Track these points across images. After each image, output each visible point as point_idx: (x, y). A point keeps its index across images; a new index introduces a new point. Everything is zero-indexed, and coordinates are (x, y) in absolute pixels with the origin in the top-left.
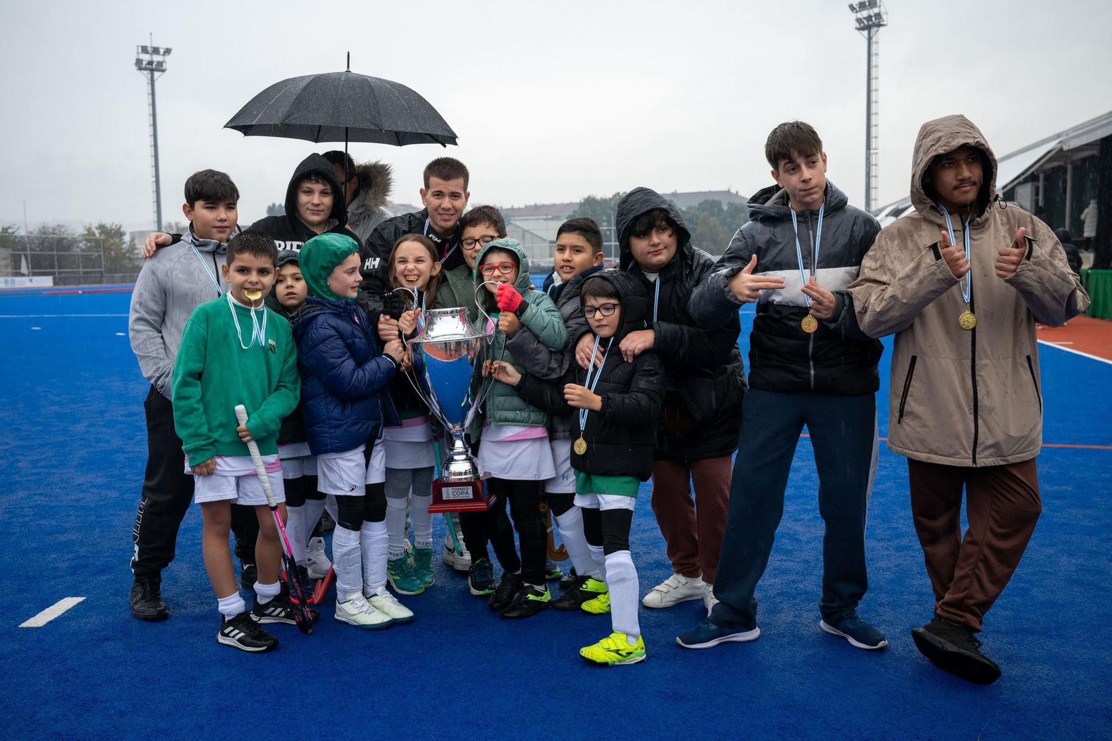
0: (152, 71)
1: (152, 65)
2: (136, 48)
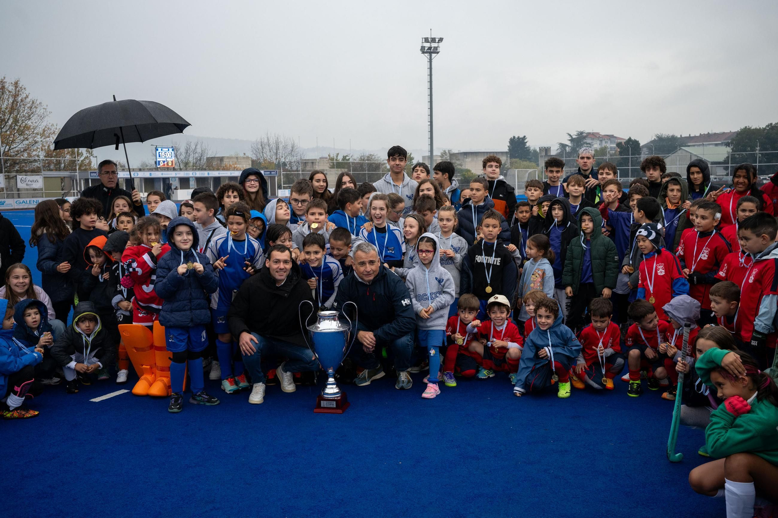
0: (431, 53)
1: (431, 50)
2: (422, 39)
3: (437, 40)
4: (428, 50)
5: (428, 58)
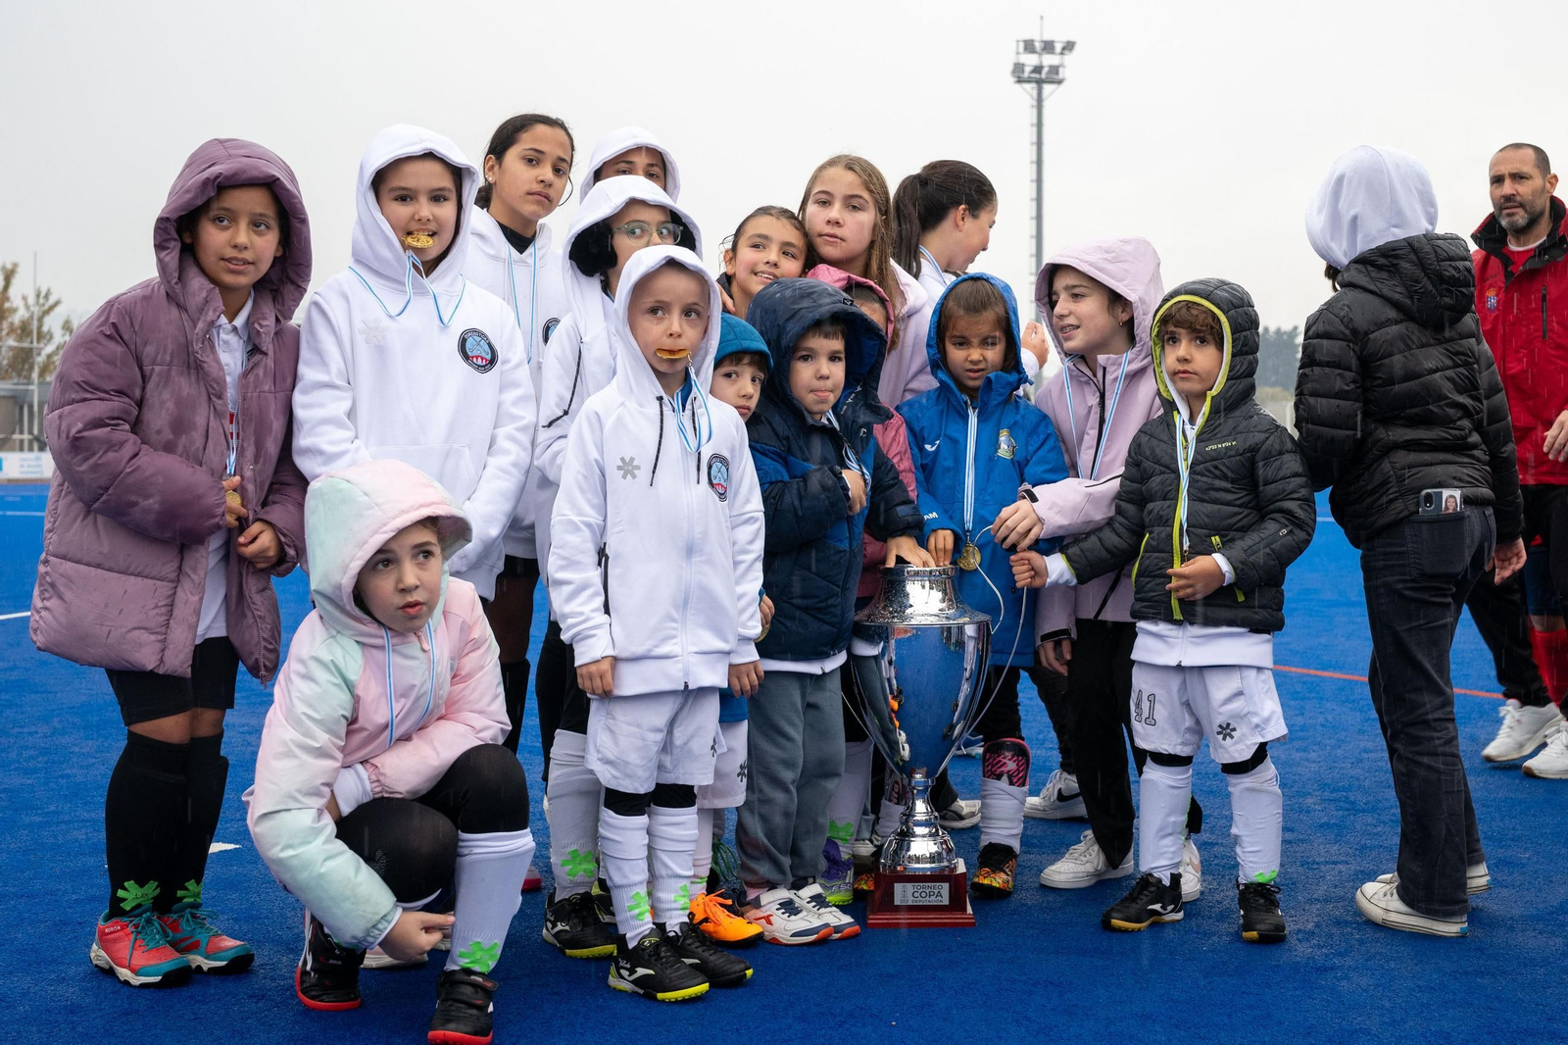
0: (1040, 82)
1: (1040, 73)
2: (1015, 44)
3: (1058, 47)
4: (1033, 75)
5: (1032, 96)
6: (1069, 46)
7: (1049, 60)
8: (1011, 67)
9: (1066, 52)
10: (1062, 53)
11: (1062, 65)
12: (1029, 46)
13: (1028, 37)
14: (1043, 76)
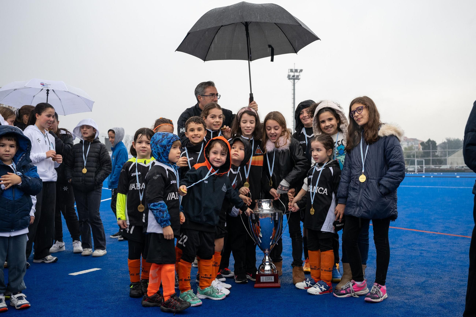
0: (294, 79)
2: (288, 70)
3: (299, 71)
4: (292, 78)
5: (292, 83)
6: (301, 71)
7: (296, 74)
8: (287, 76)
9: (300, 72)
10: (299, 72)
11: (299, 75)
12: (291, 71)
13: (291, 68)
14: (295, 78)
